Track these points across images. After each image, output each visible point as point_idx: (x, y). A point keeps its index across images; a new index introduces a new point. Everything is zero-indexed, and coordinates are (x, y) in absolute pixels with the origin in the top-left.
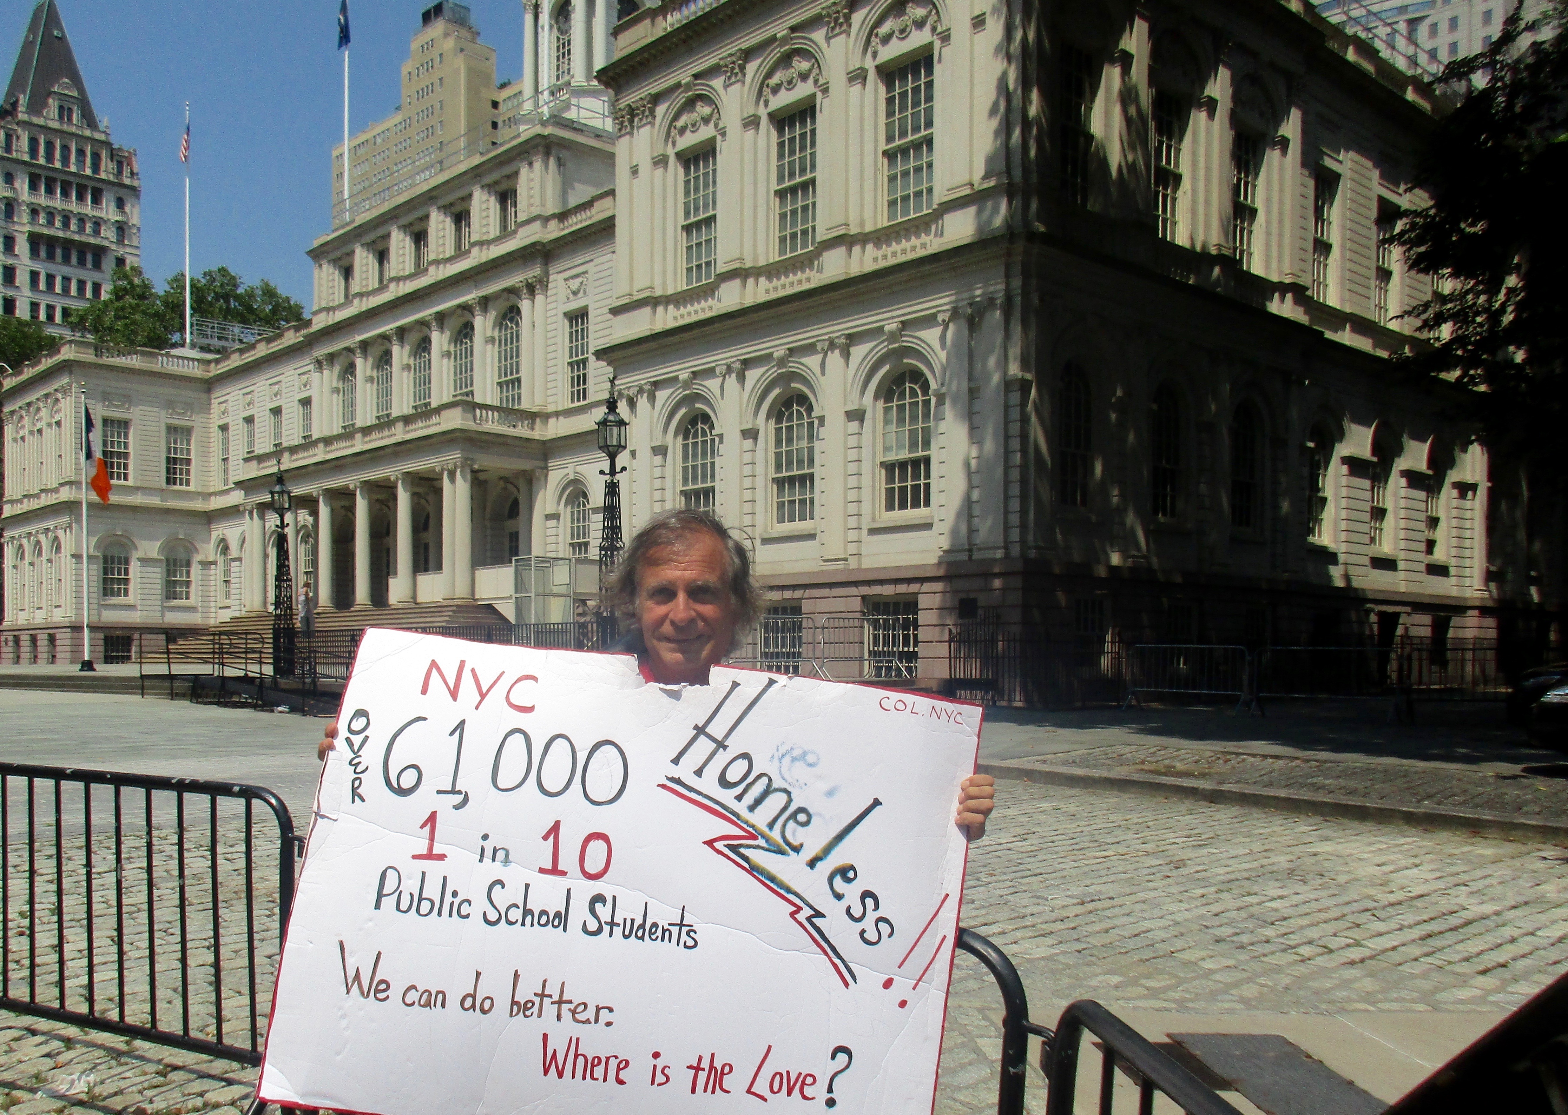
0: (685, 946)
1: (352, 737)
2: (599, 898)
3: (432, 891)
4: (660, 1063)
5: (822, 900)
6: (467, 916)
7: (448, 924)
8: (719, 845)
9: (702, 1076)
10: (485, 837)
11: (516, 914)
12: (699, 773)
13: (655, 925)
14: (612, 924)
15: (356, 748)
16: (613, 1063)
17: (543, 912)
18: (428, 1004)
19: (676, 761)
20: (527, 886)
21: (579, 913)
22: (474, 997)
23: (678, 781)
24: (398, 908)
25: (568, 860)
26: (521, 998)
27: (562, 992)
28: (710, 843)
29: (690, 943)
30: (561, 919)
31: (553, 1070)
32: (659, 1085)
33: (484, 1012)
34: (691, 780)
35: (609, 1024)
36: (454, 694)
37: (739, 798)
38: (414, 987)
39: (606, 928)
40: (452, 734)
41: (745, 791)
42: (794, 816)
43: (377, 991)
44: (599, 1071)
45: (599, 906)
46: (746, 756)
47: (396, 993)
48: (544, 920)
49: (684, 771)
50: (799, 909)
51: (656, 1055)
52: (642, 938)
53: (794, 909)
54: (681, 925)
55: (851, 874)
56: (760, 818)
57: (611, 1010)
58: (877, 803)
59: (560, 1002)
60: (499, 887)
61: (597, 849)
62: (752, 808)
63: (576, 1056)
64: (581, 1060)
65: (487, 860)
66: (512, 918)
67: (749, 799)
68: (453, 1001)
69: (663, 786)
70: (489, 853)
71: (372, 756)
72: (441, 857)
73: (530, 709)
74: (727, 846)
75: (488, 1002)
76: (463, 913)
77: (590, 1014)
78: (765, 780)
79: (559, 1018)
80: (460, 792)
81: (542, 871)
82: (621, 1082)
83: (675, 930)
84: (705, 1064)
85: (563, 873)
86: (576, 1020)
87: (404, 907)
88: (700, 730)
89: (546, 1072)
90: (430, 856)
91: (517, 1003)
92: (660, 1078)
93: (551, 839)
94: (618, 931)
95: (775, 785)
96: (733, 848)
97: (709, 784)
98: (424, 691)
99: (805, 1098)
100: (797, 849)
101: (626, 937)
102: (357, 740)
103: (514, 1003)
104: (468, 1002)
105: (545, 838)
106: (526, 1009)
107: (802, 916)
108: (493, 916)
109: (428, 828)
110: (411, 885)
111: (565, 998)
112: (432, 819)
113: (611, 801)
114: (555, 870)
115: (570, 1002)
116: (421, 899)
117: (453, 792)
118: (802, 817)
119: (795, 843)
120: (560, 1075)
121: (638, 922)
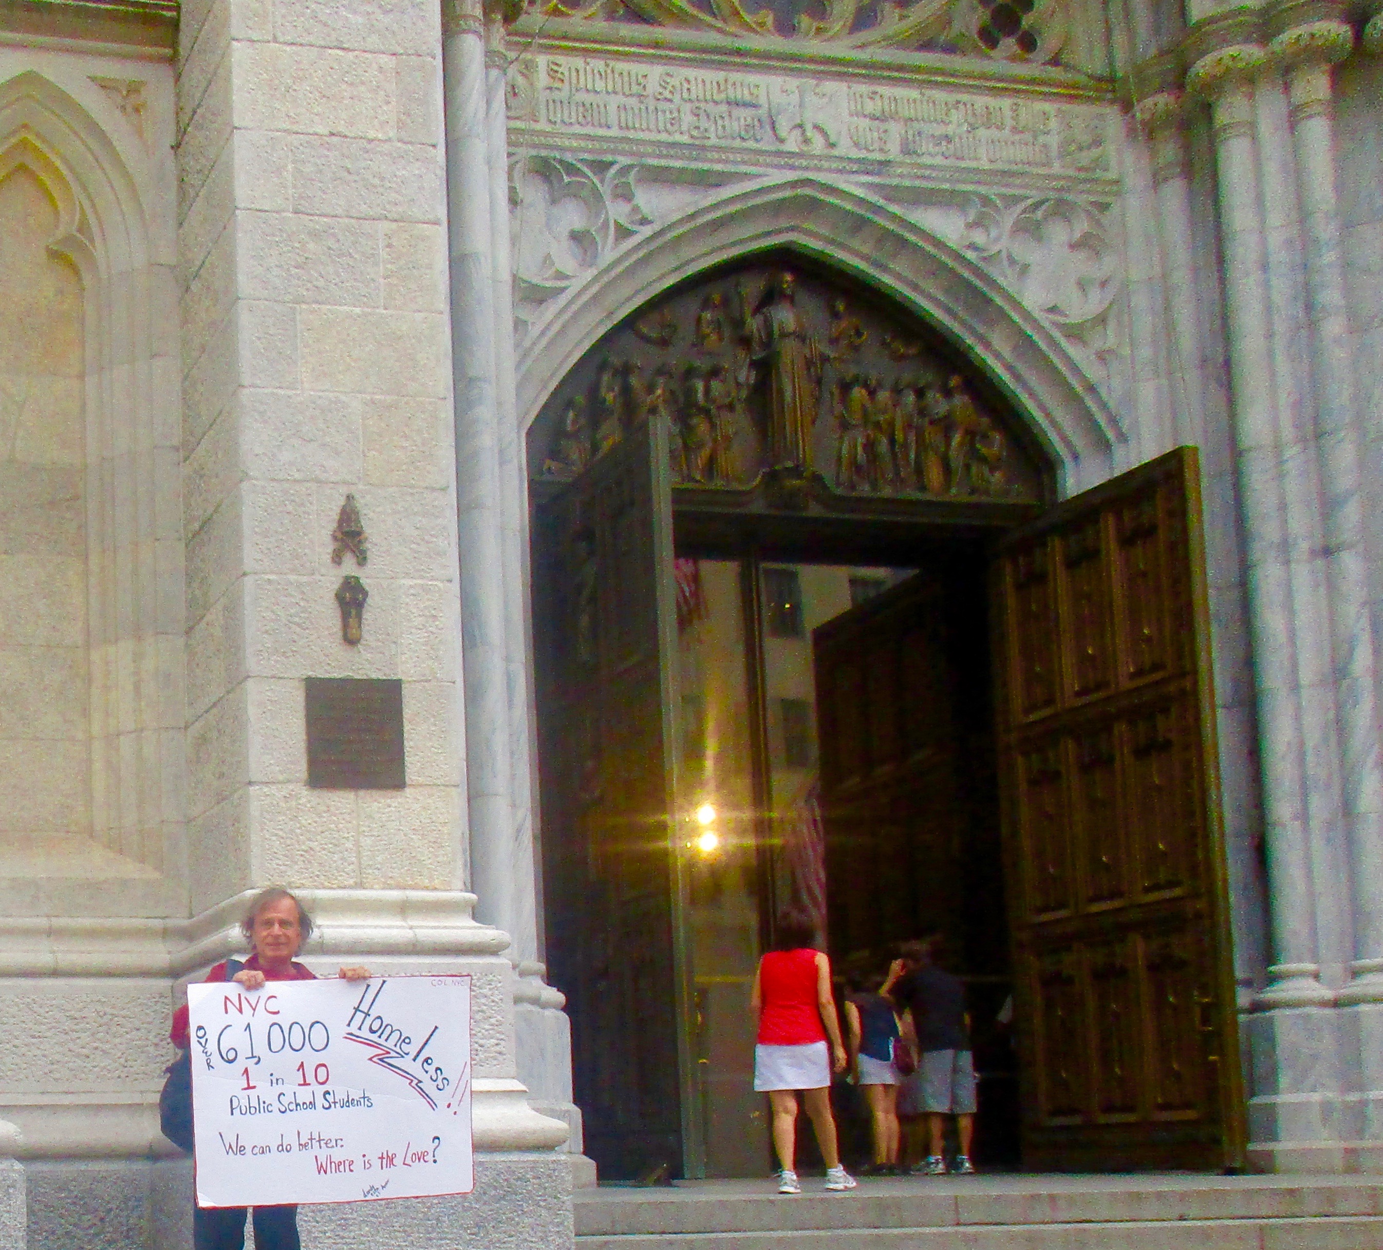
0: (368, 1106)
1: (201, 1040)
2: (328, 1093)
3: (254, 1103)
4: (366, 1159)
5: (420, 1074)
6: (271, 1111)
7: (263, 1116)
8: (375, 1059)
9: (384, 1161)
10: (272, 1075)
11: (293, 1106)
12: (360, 1029)
13: (353, 1099)
14: (335, 1103)
15: (204, 1044)
16: (347, 1163)
17: (304, 1103)
18: (263, 1152)
19: (349, 1025)
20: (295, 1093)
21: (320, 1101)
22: (282, 1145)
23: (351, 1034)
24: (241, 1113)
25: (310, 1078)
26: (303, 1142)
27: (319, 1137)
28: (371, 1059)
29: (370, 1104)
30: (312, 1104)
31: (322, 1171)
32: (368, 1168)
33: (288, 1151)
34: (358, 1033)
35: (342, 1146)
36: (241, 1011)
37: (380, 1037)
38: (255, 1146)
39: (333, 1105)
40: (246, 1030)
41: (382, 1033)
42: (404, 1041)
43: (240, 1151)
44: (342, 1168)
45: (327, 1096)
46: (379, 1017)
47: (248, 1150)
48: (305, 1106)
49: (353, 1029)
50: (412, 1081)
51: (364, 1156)
52: (349, 1106)
53: (409, 1081)
54: (364, 1098)
55: (430, 1061)
56: (390, 1044)
57: (342, 1140)
58: (436, 1028)
59: (319, 1141)
60: (282, 1096)
61: (322, 1072)
62: (386, 1040)
63: (331, 1163)
64: (333, 1164)
65: (274, 1085)
66: (291, 1108)
67: (384, 1036)
68: (274, 1148)
69: (346, 1038)
70: (274, 1081)
71: (212, 1047)
72: (254, 1087)
73: (278, 1013)
74: (380, 1059)
75: (289, 1147)
76: (270, 1110)
77: (334, 1143)
78: (389, 1027)
79: (320, 1147)
80: (255, 1057)
81: (300, 1085)
82: (351, 1171)
83: (362, 1100)
84: (385, 1156)
85: (309, 1084)
86: (327, 1147)
87: (243, 1112)
88: (357, 1009)
89: (319, 1172)
90: (249, 1088)
91: (302, 1145)
92: (367, 1165)
93: (301, 1070)
94: (338, 1105)
95: (394, 1029)
96: (381, 1060)
97: (365, 1033)
98: (226, 1012)
99: (425, 1161)
100: (407, 1054)
101: (342, 1107)
102: (203, 1041)
103: (300, 1145)
104: (280, 1148)
105: (298, 1070)
106: (306, 1146)
107: (413, 1084)
108: (283, 1109)
109: (245, 1075)
110: (244, 1102)
111: (321, 1138)
112: (246, 1071)
113: (324, 1048)
114: (305, 1084)
115: (323, 1140)
116: (250, 1107)
117: (253, 1057)
118: (407, 1041)
119: (406, 1052)
120: (325, 1172)
121: (346, 1100)
